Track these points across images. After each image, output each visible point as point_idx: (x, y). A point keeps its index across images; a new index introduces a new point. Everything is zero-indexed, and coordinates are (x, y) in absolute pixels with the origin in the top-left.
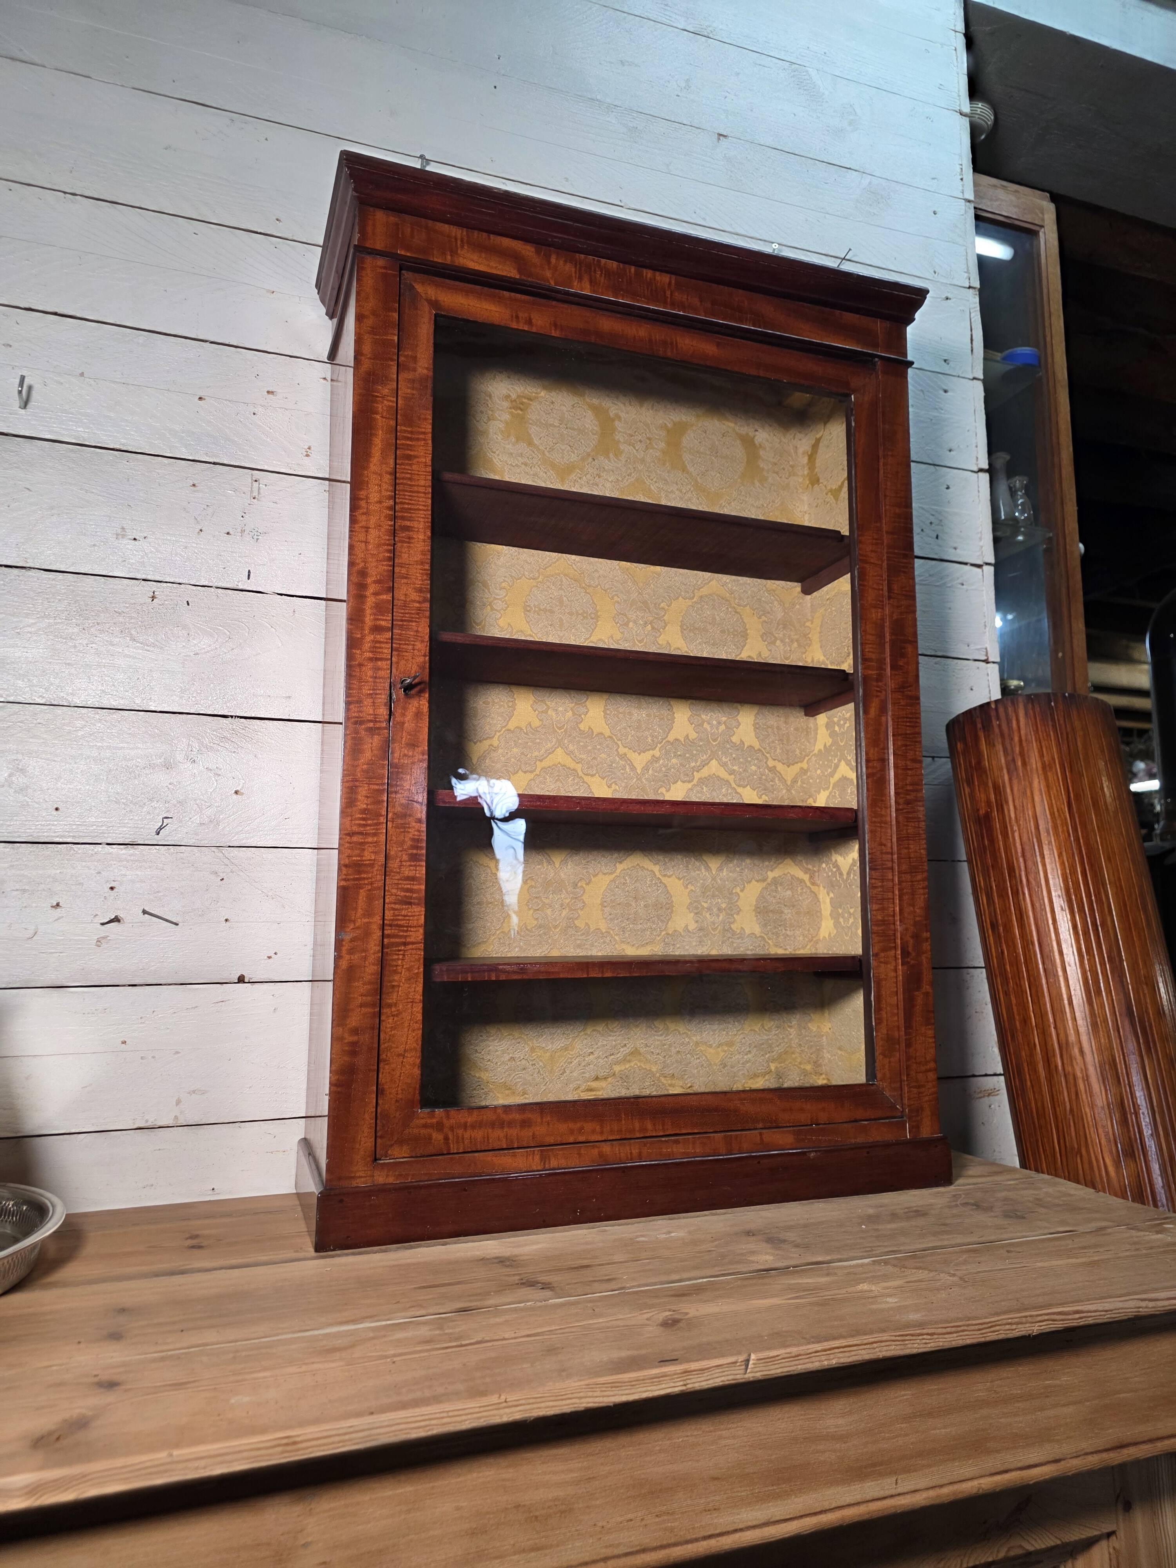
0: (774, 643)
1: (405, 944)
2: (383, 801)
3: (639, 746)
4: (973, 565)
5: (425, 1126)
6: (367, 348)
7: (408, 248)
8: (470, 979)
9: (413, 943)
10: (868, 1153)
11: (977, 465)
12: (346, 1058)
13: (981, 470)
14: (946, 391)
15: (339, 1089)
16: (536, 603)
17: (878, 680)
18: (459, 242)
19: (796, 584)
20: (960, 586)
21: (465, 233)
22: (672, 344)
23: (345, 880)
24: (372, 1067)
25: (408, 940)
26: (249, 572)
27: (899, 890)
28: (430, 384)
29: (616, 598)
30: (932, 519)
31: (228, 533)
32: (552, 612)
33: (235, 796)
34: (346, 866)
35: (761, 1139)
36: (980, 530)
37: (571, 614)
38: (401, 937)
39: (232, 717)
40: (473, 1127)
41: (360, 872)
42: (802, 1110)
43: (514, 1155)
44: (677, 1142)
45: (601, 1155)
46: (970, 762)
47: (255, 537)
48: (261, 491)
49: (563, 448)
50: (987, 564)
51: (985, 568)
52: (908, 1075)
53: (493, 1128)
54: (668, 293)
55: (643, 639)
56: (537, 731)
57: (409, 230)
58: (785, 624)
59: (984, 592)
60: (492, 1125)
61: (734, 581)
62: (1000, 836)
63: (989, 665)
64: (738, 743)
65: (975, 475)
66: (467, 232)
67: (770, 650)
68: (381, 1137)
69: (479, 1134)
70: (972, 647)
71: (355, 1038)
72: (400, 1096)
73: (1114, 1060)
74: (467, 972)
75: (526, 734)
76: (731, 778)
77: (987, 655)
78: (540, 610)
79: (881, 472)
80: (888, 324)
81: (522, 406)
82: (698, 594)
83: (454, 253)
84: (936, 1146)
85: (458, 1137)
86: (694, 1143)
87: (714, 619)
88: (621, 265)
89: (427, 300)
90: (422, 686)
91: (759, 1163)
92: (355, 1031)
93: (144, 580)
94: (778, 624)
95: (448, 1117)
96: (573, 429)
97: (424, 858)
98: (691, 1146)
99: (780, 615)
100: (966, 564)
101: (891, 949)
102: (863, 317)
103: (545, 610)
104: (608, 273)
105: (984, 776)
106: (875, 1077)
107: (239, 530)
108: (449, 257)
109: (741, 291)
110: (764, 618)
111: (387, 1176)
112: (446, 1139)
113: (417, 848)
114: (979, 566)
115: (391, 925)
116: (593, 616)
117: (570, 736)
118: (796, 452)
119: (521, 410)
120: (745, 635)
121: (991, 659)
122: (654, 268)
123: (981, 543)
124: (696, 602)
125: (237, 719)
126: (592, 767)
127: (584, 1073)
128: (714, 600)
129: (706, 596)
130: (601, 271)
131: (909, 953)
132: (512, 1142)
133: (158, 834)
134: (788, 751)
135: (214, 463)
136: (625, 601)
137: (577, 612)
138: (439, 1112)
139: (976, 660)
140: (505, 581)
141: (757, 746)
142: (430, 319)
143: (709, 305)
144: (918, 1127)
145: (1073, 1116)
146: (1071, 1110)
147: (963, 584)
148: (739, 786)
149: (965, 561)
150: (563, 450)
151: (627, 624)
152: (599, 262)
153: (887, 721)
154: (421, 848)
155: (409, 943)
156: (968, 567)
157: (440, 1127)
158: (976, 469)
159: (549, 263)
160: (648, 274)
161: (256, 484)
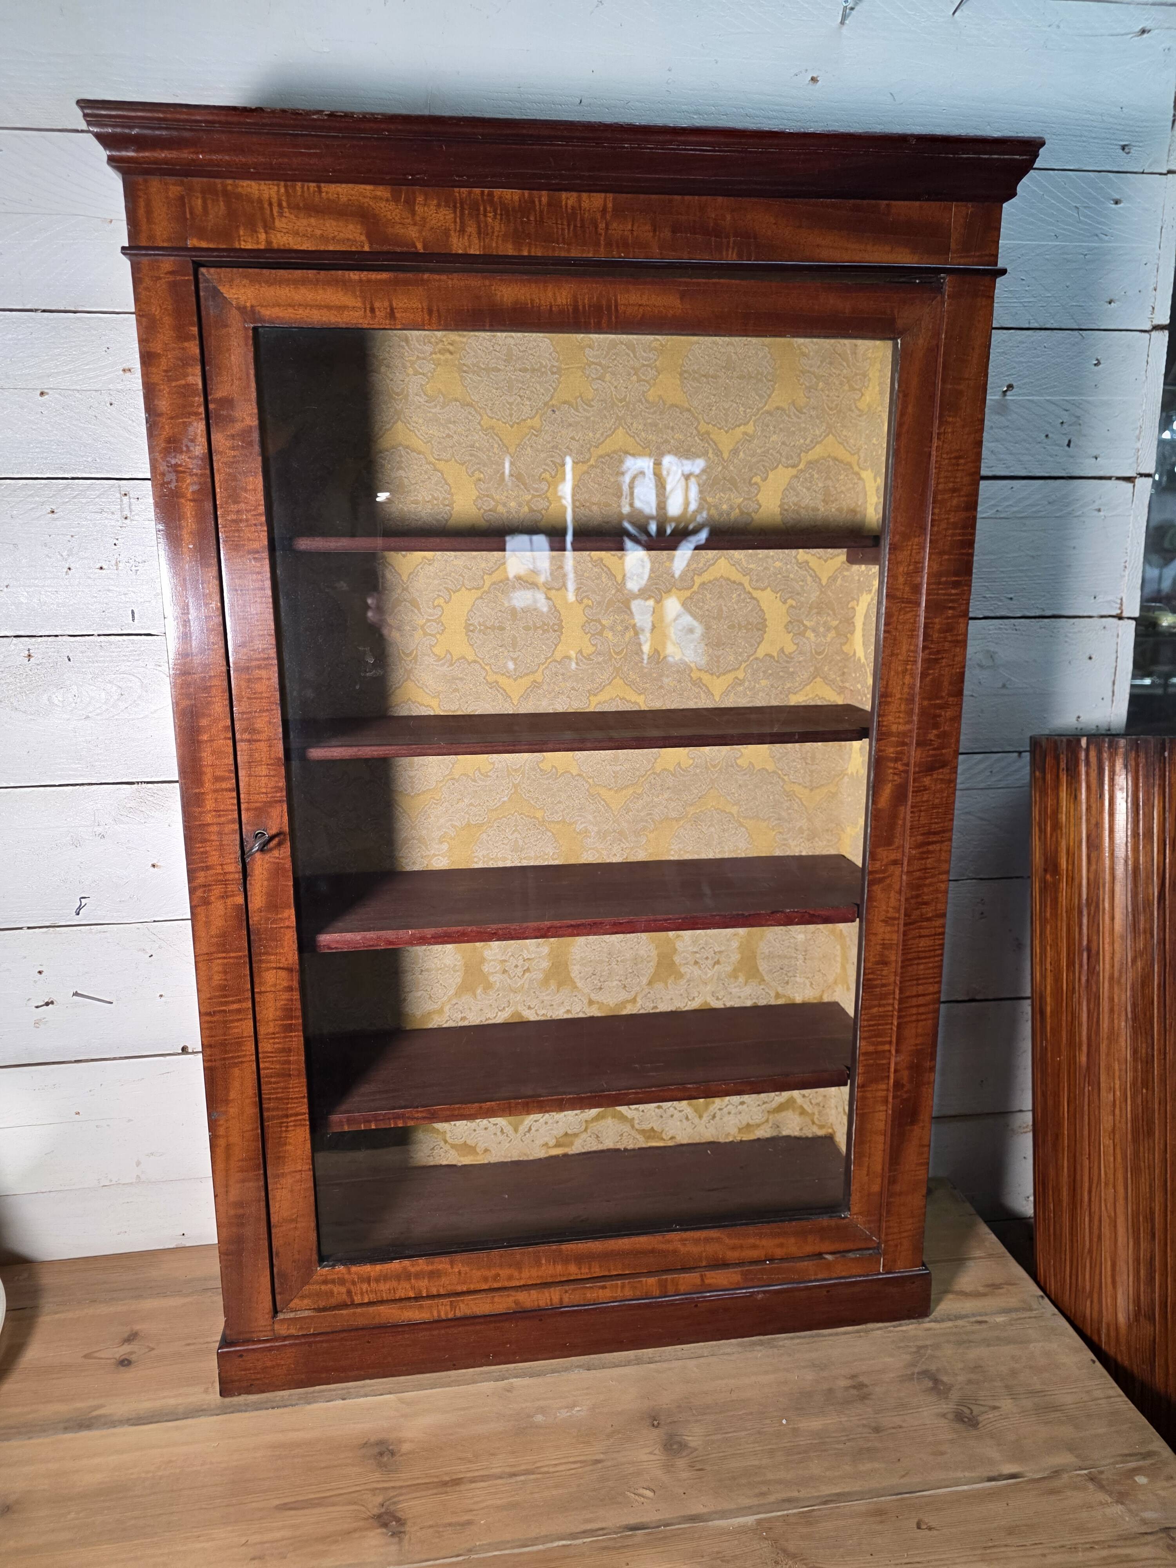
0: (802, 634)
1: (287, 1116)
2: (245, 975)
3: (616, 782)
4: (1118, 478)
5: (325, 1282)
6: (163, 405)
7: (201, 233)
8: (373, 1127)
9: (297, 1115)
10: (828, 1292)
11: (1151, 319)
12: (234, 1230)
13: (1157, 328)
14: (1117, 202)
15: (230, 1257)
16: (481, 620)
17: (896, 760)
18: (275, 210)
19: (839, 551)
20: (1096, 513)
21: (282, 190)
22: (609, 307)
23: (211, 1061)
24: (261, 1236)
25: (290, 1112)
26: (133, 612)
27: (899, 1017)
28: (256, 436)
29: (585, 601)
30: (1066, 417)
31: (101, 568)
32: (502, 629)
33: (152, 869)
34: (210, 1046)
35: (702, 1280)
36: (1139, 423)
37: (527, 628)
38: (282, 1109)
39: (138, 783)
40: (377, 1280)
41: (226, 1052)
42: (754, 1247)
43: (421, 1306)
44: (604, 1287)
45: (516, 1303)
46: (1046, 808)
47: (134, 568)
48: (133, 507)
49: (511, 401)
50: (1141, 475)
51: (1139, 481)
52: (888, 1212)
53: (399, 1280)
54: (602, 226)
55: (623, 650)
56: (487, 776)
57: (199, 202)
58: (820, 607)
59: (1132, 518)
60: (398, 1277)
61: (751, 555)
62: (1064, 915)
63: (1121, 622)
64: (745, 766)
65: (1147, 335)
66: (286, 187)
67: (797, 644)
68: (280, 1293)
69: (383, 1286)
70: (1100, 599)
71: (241, 1211)
72: (296, 1257)
73: (1152, 1213)
74: (370, 1121)
75: (474, 780)
76: (734, 810)
77: (1121, 608)
78: (487, 628)
79: (933, 459)
80: (969, 208)
81: (451, 348)
82: (698, 580)
83: (268, 227)
84: (914, 1283)
85: (361, 1289)
86: (623, 1287)
87: (720, 610)
88: (526, 193)
89: (238, 308)
90: (282, 837)
91: (696, 1306)
92: (240, 1204)
93: (15, 637)
94: (811, 608)
95: (349, 1273)
96: (525, 370)
97: (301, 1028)
98: (619, 1290)
99: (814, 596)
100: (1110, 478)
101: (882, 1079)
102: (925, 204)
103: (493, 628)
104: (506, 212)
105: (1059, 832)
106: (849, 1210)
107: (114, 562)
108: (262, 237)
109: (720, 199)
110: (790, 601)
111: (288, 1329)
112: (349, 1292)
113: (291, 1018)
114: (1129, 479)
115: (269, 1099)
116: (556, 627)
117: (528, 779)
118: (854, 353)
119: (451, 353)
120: (762, 627)
121: (1125, 615)
122: (579, 190)
123: (1138, 445)
124: (694, 592)
125: (144, 785)
126: (557, 813)
127: (552, 1129)
128: (721, 586)
129: (710, 582)
130: (495, 211)
131: (903, 1086)
132: (421, 1291)
133: (78, 914)
134: (812, 772)
135: (73, 478)
136: (599, 603)
137: (534, 624)
138: (341, 1268)
139: (1102, 617)
140: (439, 596)
141: (770, 767)
142: (246, 338)
143: (667, 234)
144: (895, 1261)
145: (1091, 1258)
146: (1090, 1251)
147: (1099, 510)
148: (745, 818)
149: (1108, 475)
150: (511, 404)
151: (601, 633)
152: (490, 194)
153: (905, 812)
154: (296, 1018)
155: (292, 1115)
156: (1113, 482)
157: (342, 1282)
158: (1148, 327)
159: (413, 213)
160: (569, 199)
161: (125, 499)
